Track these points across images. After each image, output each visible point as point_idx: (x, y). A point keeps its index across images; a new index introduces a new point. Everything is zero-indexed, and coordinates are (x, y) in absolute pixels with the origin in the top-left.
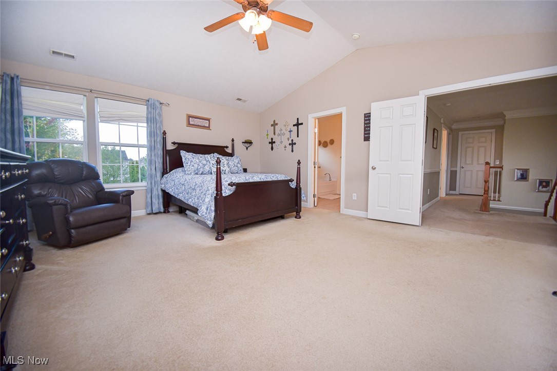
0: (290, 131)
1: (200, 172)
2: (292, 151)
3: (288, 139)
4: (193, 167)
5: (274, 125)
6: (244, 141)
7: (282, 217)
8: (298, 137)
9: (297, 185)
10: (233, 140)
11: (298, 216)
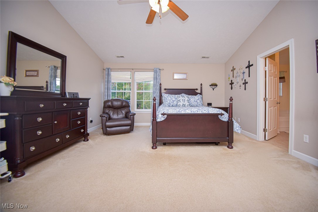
0: (244, 73)
1: (171, 105)
2: (245, 89)
3: (242, 80)
4: (167, 102)
5: (233, 70)
6: (211, 85)
7: (216, 144)
8: (249, 77)
9: (229, 119)
10: (201, 85)
11: (230, 146)
